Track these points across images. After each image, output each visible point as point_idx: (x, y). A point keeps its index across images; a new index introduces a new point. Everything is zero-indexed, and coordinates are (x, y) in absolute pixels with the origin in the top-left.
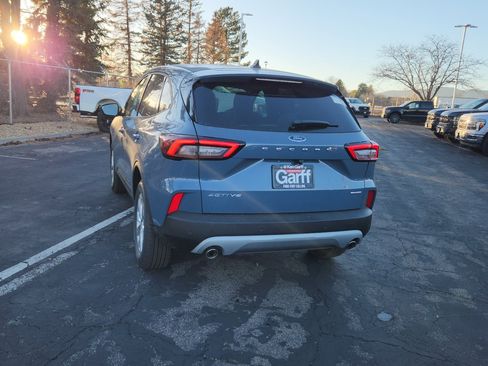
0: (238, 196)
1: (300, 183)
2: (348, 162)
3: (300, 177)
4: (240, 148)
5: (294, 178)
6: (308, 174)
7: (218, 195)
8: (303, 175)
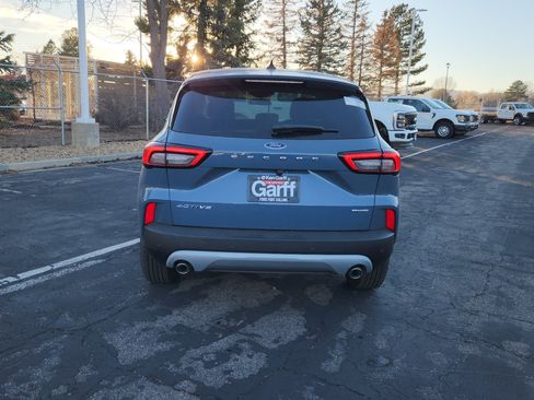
0: (208, 207)
1: (282, 196)
2: (345, 174)
3: (282, 190)
4: (207, 155)
5: (274, 190)
6: (293, 186)
7: (187, 206)
8: (285, 187)
